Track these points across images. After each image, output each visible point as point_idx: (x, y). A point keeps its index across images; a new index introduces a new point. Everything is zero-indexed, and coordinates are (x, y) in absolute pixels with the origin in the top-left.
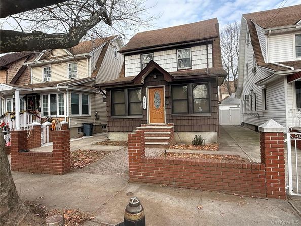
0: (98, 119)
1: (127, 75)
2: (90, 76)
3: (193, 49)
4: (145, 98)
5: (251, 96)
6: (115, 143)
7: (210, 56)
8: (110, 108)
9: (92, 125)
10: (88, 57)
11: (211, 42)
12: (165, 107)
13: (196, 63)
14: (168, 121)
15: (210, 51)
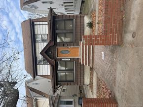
0: (76, 95)
1: (49, 74)
2: (48, 99)
3: (36, 33)
4: (63, 60)
5: (65, 6)
6: (92, 78)
7: (41, 23)
8: (69, 83)
9: (80, 98)
10: (36, 100)
11: (33, 23)
12: (69, 47)
13: (44, 31)
14: (78, 45)
15: (38, 23)
